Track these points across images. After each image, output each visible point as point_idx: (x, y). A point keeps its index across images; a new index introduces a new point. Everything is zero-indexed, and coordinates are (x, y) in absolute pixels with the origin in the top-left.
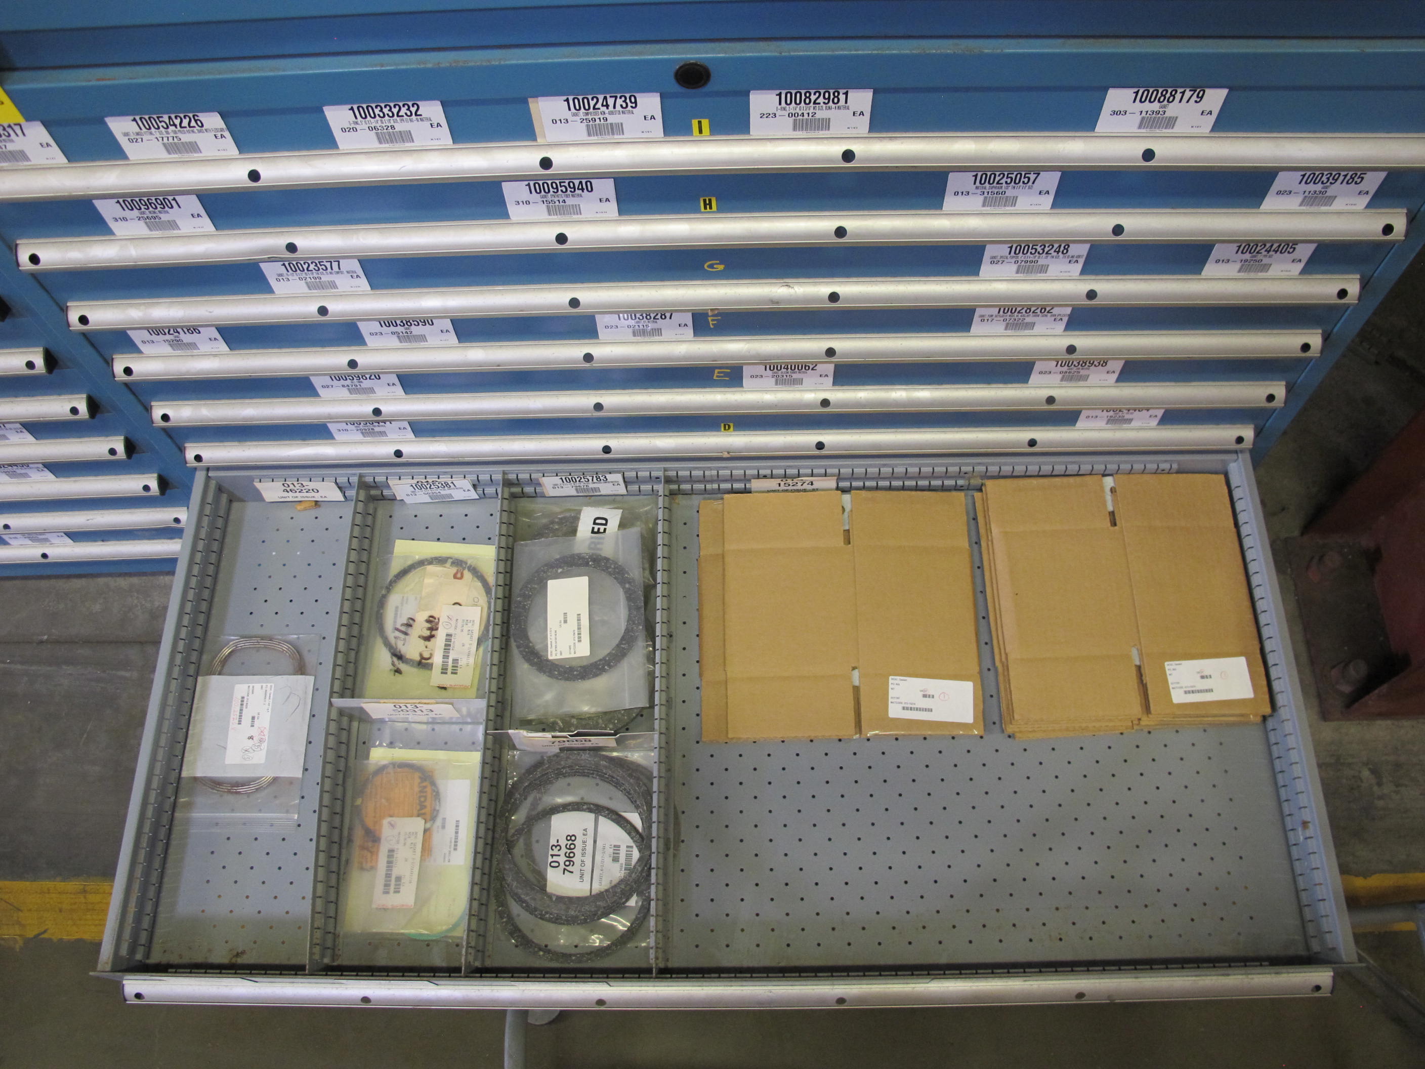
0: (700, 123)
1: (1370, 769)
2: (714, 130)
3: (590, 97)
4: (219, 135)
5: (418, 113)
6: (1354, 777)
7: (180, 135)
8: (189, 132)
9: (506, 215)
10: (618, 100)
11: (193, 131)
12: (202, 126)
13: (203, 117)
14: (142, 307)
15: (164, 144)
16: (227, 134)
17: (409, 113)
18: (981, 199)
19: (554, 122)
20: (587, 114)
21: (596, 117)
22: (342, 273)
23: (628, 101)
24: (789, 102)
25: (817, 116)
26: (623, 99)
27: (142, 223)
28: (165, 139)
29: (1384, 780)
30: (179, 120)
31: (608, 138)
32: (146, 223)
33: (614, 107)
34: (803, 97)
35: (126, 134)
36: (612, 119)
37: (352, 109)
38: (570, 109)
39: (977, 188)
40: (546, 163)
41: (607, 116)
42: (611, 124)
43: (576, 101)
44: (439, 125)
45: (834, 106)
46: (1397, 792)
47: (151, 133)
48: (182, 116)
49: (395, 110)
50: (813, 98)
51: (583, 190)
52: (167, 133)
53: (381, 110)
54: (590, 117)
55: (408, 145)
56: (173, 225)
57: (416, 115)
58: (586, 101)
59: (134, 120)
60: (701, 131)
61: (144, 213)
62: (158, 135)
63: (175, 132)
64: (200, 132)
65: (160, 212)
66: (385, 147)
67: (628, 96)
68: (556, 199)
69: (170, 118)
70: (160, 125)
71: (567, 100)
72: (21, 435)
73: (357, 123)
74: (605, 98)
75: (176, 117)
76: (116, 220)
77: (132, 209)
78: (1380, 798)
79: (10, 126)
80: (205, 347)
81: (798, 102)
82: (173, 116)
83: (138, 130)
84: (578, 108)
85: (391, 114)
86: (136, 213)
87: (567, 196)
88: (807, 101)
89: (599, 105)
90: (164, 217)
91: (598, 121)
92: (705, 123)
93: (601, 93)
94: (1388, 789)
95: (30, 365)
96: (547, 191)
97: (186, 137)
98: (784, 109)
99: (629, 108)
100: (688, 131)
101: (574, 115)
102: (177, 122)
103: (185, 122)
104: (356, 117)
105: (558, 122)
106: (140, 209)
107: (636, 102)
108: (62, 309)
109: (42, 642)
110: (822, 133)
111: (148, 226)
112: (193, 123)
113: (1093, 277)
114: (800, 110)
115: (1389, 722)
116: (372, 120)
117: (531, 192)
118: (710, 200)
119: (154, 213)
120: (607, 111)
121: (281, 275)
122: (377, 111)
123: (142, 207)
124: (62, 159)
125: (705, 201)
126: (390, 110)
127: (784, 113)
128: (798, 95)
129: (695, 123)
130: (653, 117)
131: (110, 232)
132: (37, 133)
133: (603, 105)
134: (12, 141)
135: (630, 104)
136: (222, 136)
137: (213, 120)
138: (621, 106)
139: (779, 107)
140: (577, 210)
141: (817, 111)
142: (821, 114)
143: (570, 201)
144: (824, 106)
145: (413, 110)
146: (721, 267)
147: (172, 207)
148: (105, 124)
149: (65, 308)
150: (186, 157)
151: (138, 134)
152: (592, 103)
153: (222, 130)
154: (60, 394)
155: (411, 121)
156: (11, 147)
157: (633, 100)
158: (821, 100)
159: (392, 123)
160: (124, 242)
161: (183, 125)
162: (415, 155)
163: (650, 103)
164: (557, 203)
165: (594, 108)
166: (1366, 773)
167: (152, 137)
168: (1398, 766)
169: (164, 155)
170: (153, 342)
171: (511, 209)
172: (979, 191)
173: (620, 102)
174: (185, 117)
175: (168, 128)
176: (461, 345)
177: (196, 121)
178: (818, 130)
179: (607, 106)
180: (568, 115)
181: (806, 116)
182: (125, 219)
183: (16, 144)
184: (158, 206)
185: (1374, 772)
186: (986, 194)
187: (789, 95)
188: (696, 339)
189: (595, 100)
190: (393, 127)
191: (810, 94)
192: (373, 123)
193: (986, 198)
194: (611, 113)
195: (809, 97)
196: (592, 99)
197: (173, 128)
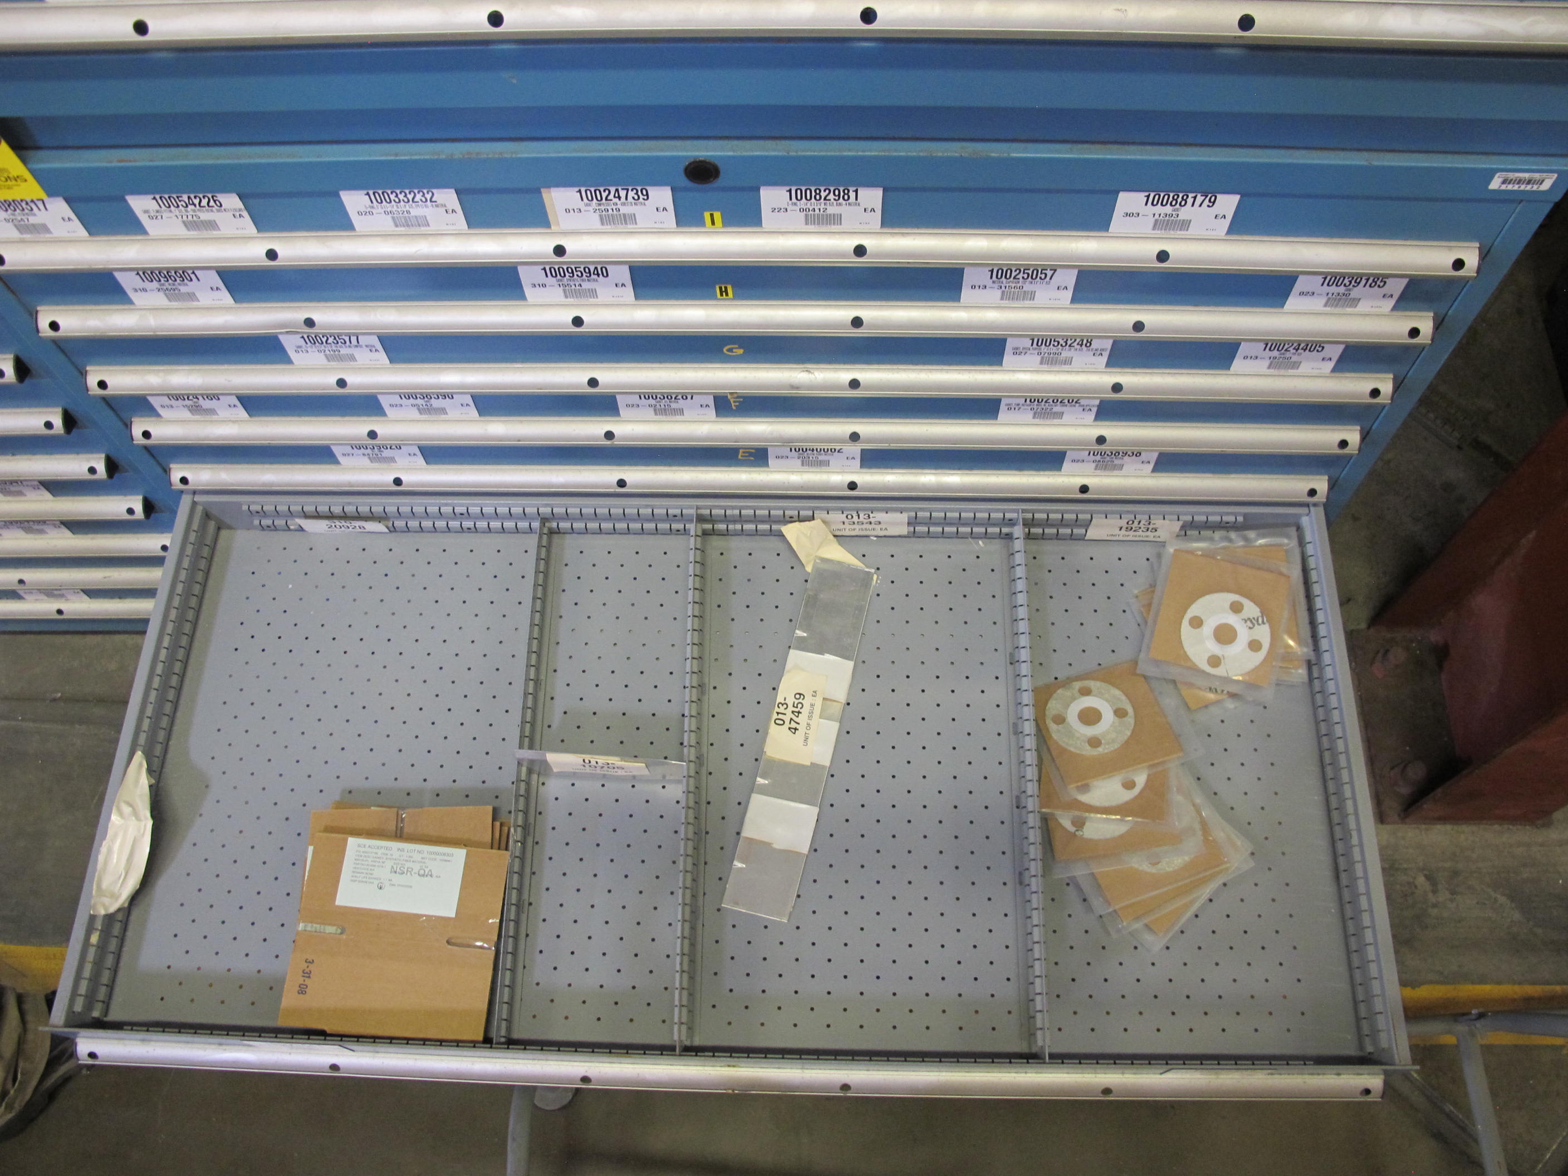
0: (712, 215)
1: (1426, 876)
2: (726, 223)
3: (602, 190)
4: (237, 214)
5: (433, 200)
6: (1409, 883)
7: (199, 214)
8: (207, 211)
9: (522, 297)
10: (630, 191)
11: (212, 211)
12: (221, 206)
13: (221, 197)
14: (161, 374)
15: (184, 222)
16: (245, 214)
17: (424, 200)
18: (999, 293)
19: (567, 211)
20: (600, 205)
21: (609, 208)
22: (361, 346)
23: (640, 193)
24: (799, 198)
25: (828, 212)
26: (635, 191)
27: (161, 294)
28: (185, 218)
29: (1440, 887)
30: (198, 200)
31: (621, 228)
32: (166, 295)
33: (626, 198)
34: (813, 194)
35: (146, 212)
36: (624, 210)
37: (368, 194)
38: (582, 199)
39: (994, 282)
40: (560, 251)
41: (619, 206)
42: (624, 215)
43: (588, 192)
44: (453, 211)
45: (844, 202)
46: (1452, 900)
47: (171, 211)
48: (201, 196)
49: (410, 197)
50: (823, 194)
51: (598, 275)
52: (187, 211)
53: (397, 196)
54: (602, 208)
55: (423, 229)
56: (191, 297)
57: (431, 201)
58: (598, 192)
59: (154, 198)
60: (713, 223)
61: (163, 285)
62: (177, 213)
63: (194, 211)
64: (218, 211)
65: (179, 284)
66: (401, 230)
67: (639, 189)
68: (572, 283)
69: (189, 198)
70: (180, 204)
71: (580, 191)
72: (39, 492)
73: (373, 207)
74: (617, 190)
75: (195, 197)
76: (136, 290)
77: (152, 281)
78: (1435, 906)
79: (32, 201)
80: (223, 413)
81: (808, 198)
82: (192, 196)
83: (158, 207)
84: (590, 198)
85: (406, 200)
86: (155, 284)
87: (583, 280)
88: (818, 197)
89: (611, 197)
90: (183, 289)
91: (610, 211)
92: (717, 216)
93: (612, 185)
94: (1443, 896)
95: (49, 425)
96: (562, 274)
97: (205, 216)
98: (795, 204)
99: (641, 199)
100: (701, 223)
101: (587, 205)
102: (196, 202)
103: (204, 202)
104: (372, 202)
105: (572, 211)
106: (160, 281)
107: (647, 195)
108: (82, 374)
109: (55, 700)
110: (834, 228)
111: (167, 296)
112: (212, 203)
113: (1119, 370)
114: (811, 205)
115: (1449, 827)
116: (388, 205)
117: (547, 276)
118: (726, 288)
119: (174, 285)
120: (619, 202)
121: (300, 347)
122: (393, 197)
123: (162, 279)
124: (83, 232)
125: (721, 288)
126: (406, 196)
127: (794, 208)
128: (808, 192)
129: (707, 216)
130: (665, 209)
131: (130, 302)
132: (59, 207)
133: (615, 197)
134: (35, 215)
135: (641, 197)
136: (240, 216)
137: (231, 201)
138: (633, 198)
139: (790, 202)
140: (593, 293)
141: (828, 207)
142: (832, 210)
143: (586, 285)
144: (835, 202)
145: (428, 196)
146: (741, 351)
147: (191, 280)
148: (125, 201)
149: (84, 372)
150: (205, 234)
151: (157, 211)
152: (604, 195)
153: (240, 210)
154: (78, 453)
155: (426, 206)
156: (33, 220)
157: (644, 192)
158: (831, 197)
159: (408, 208)
160: (143, 312)
161: (202, 204)
162: (430, 239)
163: (662, 196)
164: (573, 287)
165: (606, 199)
166: (1421, 880)
167: (170, 215)
168: (1455, 873)
169: (183, 231)
170: (172, 406)
171: (528, 291)
172: (996, 286)
173: (631, 194)
174: (204, 197)
175: (187, 206)
176: (482, 418)
177: (215, 201)
178: (830, 224)
179: (619, 198)
180: (581, 205)
181: (817, 211)
182: (145, 290)
183: (39, 217)
184: (178, 279)
185: (1428, 878)
186: (1003, 288)
187: (799, 192)
188: (719, 419)
189: (607, 192)
190: (408, 212)
191: (820, 191)
192: (389, 207)
193: (1003, 292)
194: (623, 204)
195: (819, 194)
196: (604, 191)
197: (193, 207)
